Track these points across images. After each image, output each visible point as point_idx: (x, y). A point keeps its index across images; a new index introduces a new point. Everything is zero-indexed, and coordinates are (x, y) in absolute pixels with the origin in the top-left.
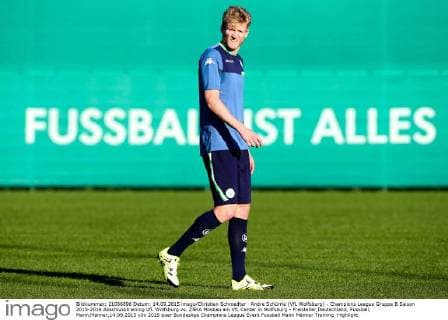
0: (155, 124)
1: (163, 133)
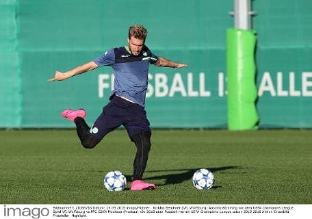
0: (169, 84)
1: (174, 89)
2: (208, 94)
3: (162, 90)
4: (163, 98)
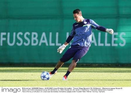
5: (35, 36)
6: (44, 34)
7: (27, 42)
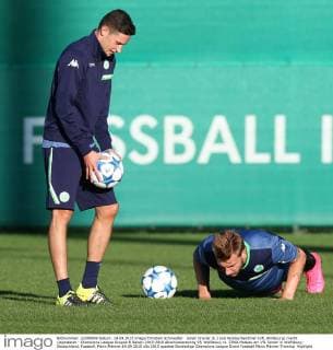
2: (294, 158)
3: (179, 149)
4: (184, 165)
5: (178, 130)
6: (220, 124)
7: (143, 150)
